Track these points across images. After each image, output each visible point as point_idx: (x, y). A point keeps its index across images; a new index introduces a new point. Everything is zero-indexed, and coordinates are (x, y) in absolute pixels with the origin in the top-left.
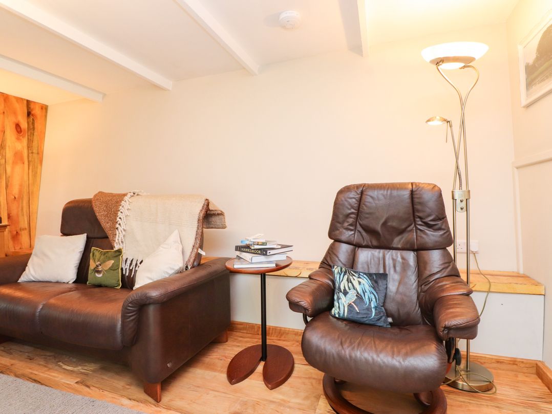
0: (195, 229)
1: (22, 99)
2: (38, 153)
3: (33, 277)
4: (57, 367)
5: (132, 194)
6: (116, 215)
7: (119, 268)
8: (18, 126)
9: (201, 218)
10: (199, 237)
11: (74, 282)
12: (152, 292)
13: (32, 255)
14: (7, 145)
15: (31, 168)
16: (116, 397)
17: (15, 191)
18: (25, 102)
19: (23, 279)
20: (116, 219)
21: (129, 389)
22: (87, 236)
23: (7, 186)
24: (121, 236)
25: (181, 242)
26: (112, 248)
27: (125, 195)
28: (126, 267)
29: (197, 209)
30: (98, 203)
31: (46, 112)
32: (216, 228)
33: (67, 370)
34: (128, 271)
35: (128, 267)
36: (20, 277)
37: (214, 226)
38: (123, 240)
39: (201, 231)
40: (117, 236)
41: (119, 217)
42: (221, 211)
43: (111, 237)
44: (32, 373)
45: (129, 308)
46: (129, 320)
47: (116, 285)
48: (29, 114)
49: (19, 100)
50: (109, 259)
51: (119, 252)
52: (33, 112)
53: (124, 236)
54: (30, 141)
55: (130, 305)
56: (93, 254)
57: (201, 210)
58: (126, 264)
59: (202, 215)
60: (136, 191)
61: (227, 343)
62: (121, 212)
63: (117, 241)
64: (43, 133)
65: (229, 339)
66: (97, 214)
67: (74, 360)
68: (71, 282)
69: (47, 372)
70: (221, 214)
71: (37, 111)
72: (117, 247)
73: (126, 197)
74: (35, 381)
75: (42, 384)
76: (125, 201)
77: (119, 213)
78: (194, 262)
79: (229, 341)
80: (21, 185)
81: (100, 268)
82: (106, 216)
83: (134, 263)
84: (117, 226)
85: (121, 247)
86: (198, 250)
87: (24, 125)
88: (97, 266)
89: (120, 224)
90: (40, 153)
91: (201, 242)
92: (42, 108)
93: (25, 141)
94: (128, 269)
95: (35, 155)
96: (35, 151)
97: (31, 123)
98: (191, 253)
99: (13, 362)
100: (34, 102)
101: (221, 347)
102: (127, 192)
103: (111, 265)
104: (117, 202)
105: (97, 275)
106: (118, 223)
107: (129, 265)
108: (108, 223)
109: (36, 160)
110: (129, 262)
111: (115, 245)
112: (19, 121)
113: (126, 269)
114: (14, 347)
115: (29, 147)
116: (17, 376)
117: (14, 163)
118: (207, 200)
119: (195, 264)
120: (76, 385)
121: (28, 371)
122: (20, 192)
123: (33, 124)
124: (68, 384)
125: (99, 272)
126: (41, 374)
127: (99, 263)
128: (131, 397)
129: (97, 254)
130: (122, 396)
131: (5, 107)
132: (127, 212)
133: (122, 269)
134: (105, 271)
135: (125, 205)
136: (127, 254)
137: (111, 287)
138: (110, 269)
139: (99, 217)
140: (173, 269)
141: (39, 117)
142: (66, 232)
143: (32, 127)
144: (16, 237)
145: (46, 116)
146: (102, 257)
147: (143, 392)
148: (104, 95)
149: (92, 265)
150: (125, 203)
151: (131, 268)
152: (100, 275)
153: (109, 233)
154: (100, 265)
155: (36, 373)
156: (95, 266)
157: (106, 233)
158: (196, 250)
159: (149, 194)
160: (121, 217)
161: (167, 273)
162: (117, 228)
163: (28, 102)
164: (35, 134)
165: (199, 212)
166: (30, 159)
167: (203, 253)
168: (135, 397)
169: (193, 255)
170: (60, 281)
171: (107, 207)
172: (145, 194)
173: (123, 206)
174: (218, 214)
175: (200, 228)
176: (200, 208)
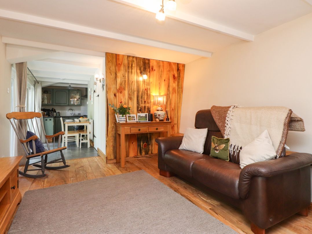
0: (282, 130)
1: (175, 63)
2: (181, 88)
3: (185, 148)
4: (198, 197)
5: (233, 107)
6: (225, 119)
7: (228, 149)
8: (174, 76)
9: (286, 123)
10: (285, 136)
11: (202, 153)
12: (262, 169)
13: (184, 137)
14: (170, 85)
15: (178, 95)
16: (234, 227)
17: (173, 106)
18: (177, 64)
19: (180, 148)
20: (225, 121)
21: (241, 224)
22: (208, 129)
23: (170, 104)
24: (228, 131)
25: (270, 138)
26: (223, 137)
27: (229, 107)
28: (231, 149)
29: (283, 117)
30: (214, 112)
31: (184, 68)
32: (295, 130)
33: (203, 200)
34: (232, 152)
35: (232, 150)
36: (179, 147)
37: (293, 129)
38: (229, 133)
39: (286, 132)
40: (226, 131)
41: (227, 120)
42: (301, 119)
43: (222, 131)
44: (188, 196)
45: (246, 176)
46: (244, 183)
47: (226, 159)
48: (178, 70)
49: (174, 63)
50: (223, 144)
51: (228, 140)
52: (179, 69)
53: (230, 131)
54: (178, 82)
55: (246, 174)
56: (213, 140)
57: (286, 117)
58: (231, 147)
59: (287, 121)
60: (236, 105)
61: (307, 217)
62: (228, 117)
63: (226, 134)
64: (183, 78)
65: (308, 215)
66: (214, 118)
67: (206, 195)
68: (201, 153)
69: (194, 198)
70: (301, 120)
71: (181, 68)
72: (226, 137)
73: (230, 108)
74: (190, 201)
75: (194, 203)
76: (230, 111)
77: (227, 117)
78: (281, 153)
79: (308, 216)
80: (175, 103)
81: (217, 148)
82: (219, 119)
83: (236, 148)
84: (226, 125)
85: (228, 138)
86: (284, 145)
87: (176, 75)
88: (216, 147)
89: (227, 124)
90: (182, 88)
91: (286, 139)
92: (183, 66)
93: (176, 82)
94: (232, 151)
95: (180, 89)
96: (180, 87)
97: (179, 74)
98: (279, 146)
99: (179, 187)
100: (180, 64)
101: (302, 219)
102: (230, 106)
103: (223, 147)
104: (225, 111)
105: (216, 152)
106: (226, 123)
107: (233, 148)
108: (220, 123)
109: (180, 91)
110: (233, 147)
111: (225, 136)
112: (174, 74)
113: (231, 150)
114: (178, 180)
115: (178, 85)
116: (182, 195)
117: (173, 93)
118: (290, 110)
119: (282, 154)
120: (210, 210)
121: (186, 194)
122: (175, 106)
123: (180, 75)
124: (206, 208)
125: (217, 150)
126: (192, 198)
127: (217, 145)
128: (244, 231)
129: (215, 140)
130: (238, 227)
131: (170, 68)
132: (231, 117)
133: (229, 150)
134: (221, 150)
135: (230, 113)
136: (232, 142)
137: (224, 160)
138: (223, 149)
139: (215, 120)
140: (269, 156)
141: (182, 71)
142: (197, 127)
143: (179, 76)
144: (173, 128)
145: (184, 69)
146: (219, 142)
147: (250, 229)
148: (212, 53)
149: (213, 146)
150: (230, 112)
151: (234, 150)
152: (217, 152)
153: (221, 129)
154: (218, 146)
155: (190, 196)
156: (215, 146)
157: (219, 129)
158: (282, 145)
159: (243, 107)
160: (228, 120)
161: (265, 158)
162: (226, 126)
163: (178, 64)
164: (180, 79)
165: (285, 118)
166: (178, 91)
167: (287, 147)
168: (246, 231)
169: (281, 148)
170: (196, 151)
171: (219, 114)
172: (241, 106)
173: (229, 114)
174: (298, 121)
175: (285, 130)
176: (286, 116)
